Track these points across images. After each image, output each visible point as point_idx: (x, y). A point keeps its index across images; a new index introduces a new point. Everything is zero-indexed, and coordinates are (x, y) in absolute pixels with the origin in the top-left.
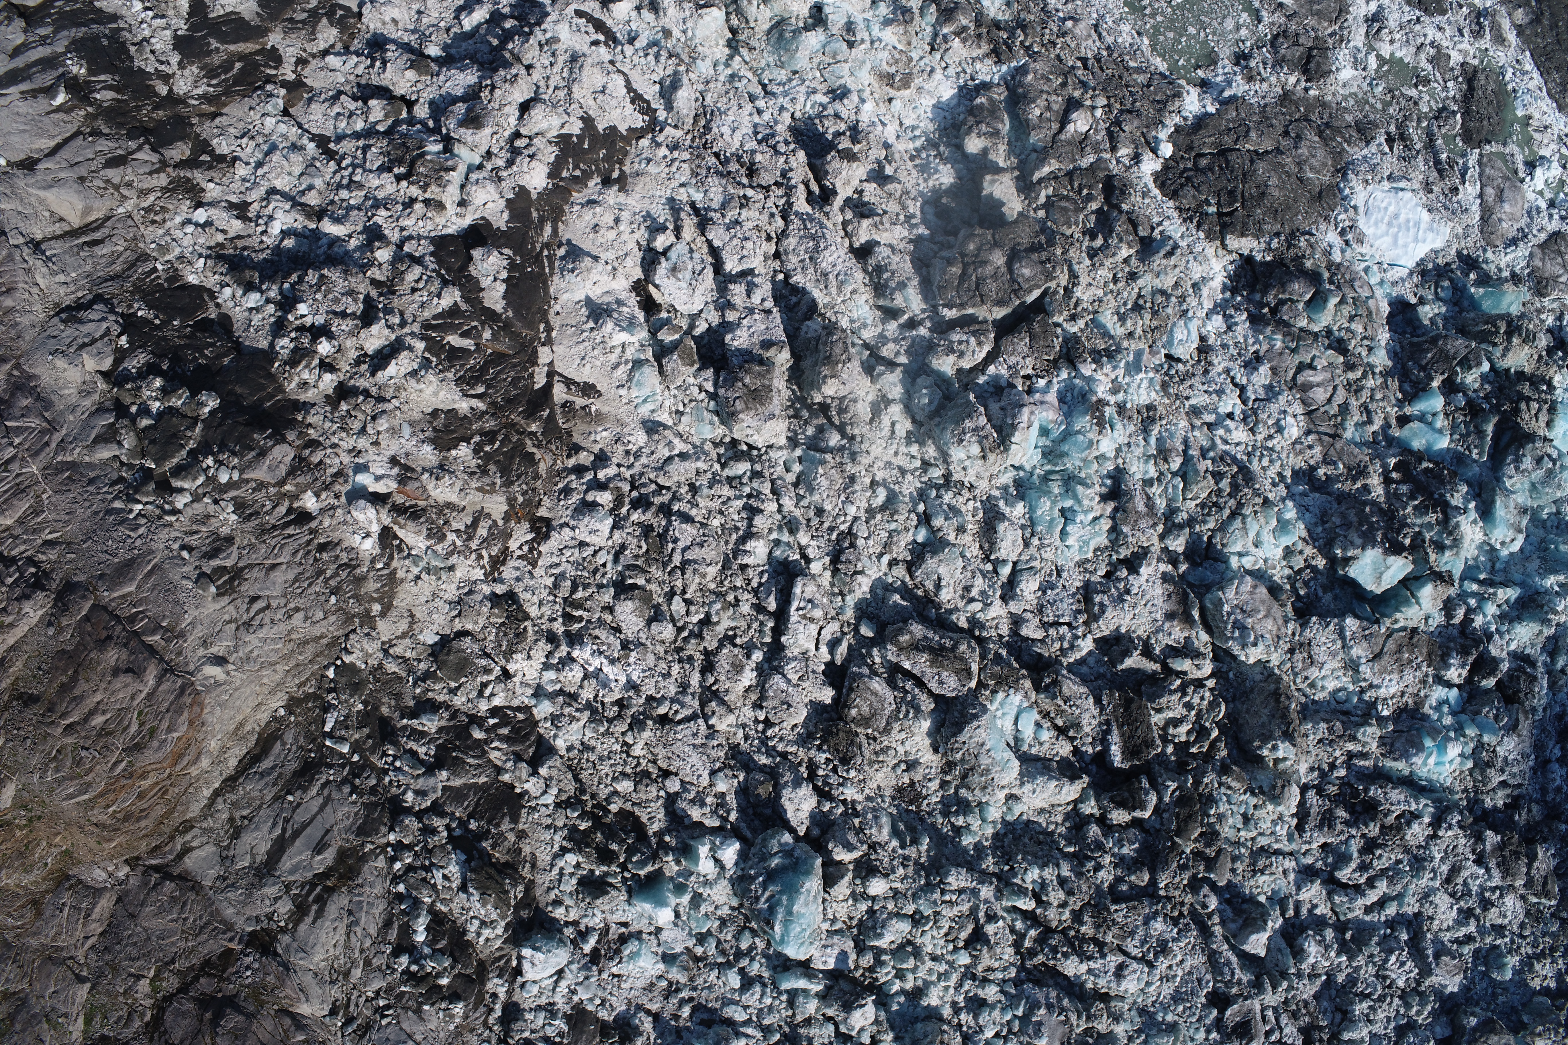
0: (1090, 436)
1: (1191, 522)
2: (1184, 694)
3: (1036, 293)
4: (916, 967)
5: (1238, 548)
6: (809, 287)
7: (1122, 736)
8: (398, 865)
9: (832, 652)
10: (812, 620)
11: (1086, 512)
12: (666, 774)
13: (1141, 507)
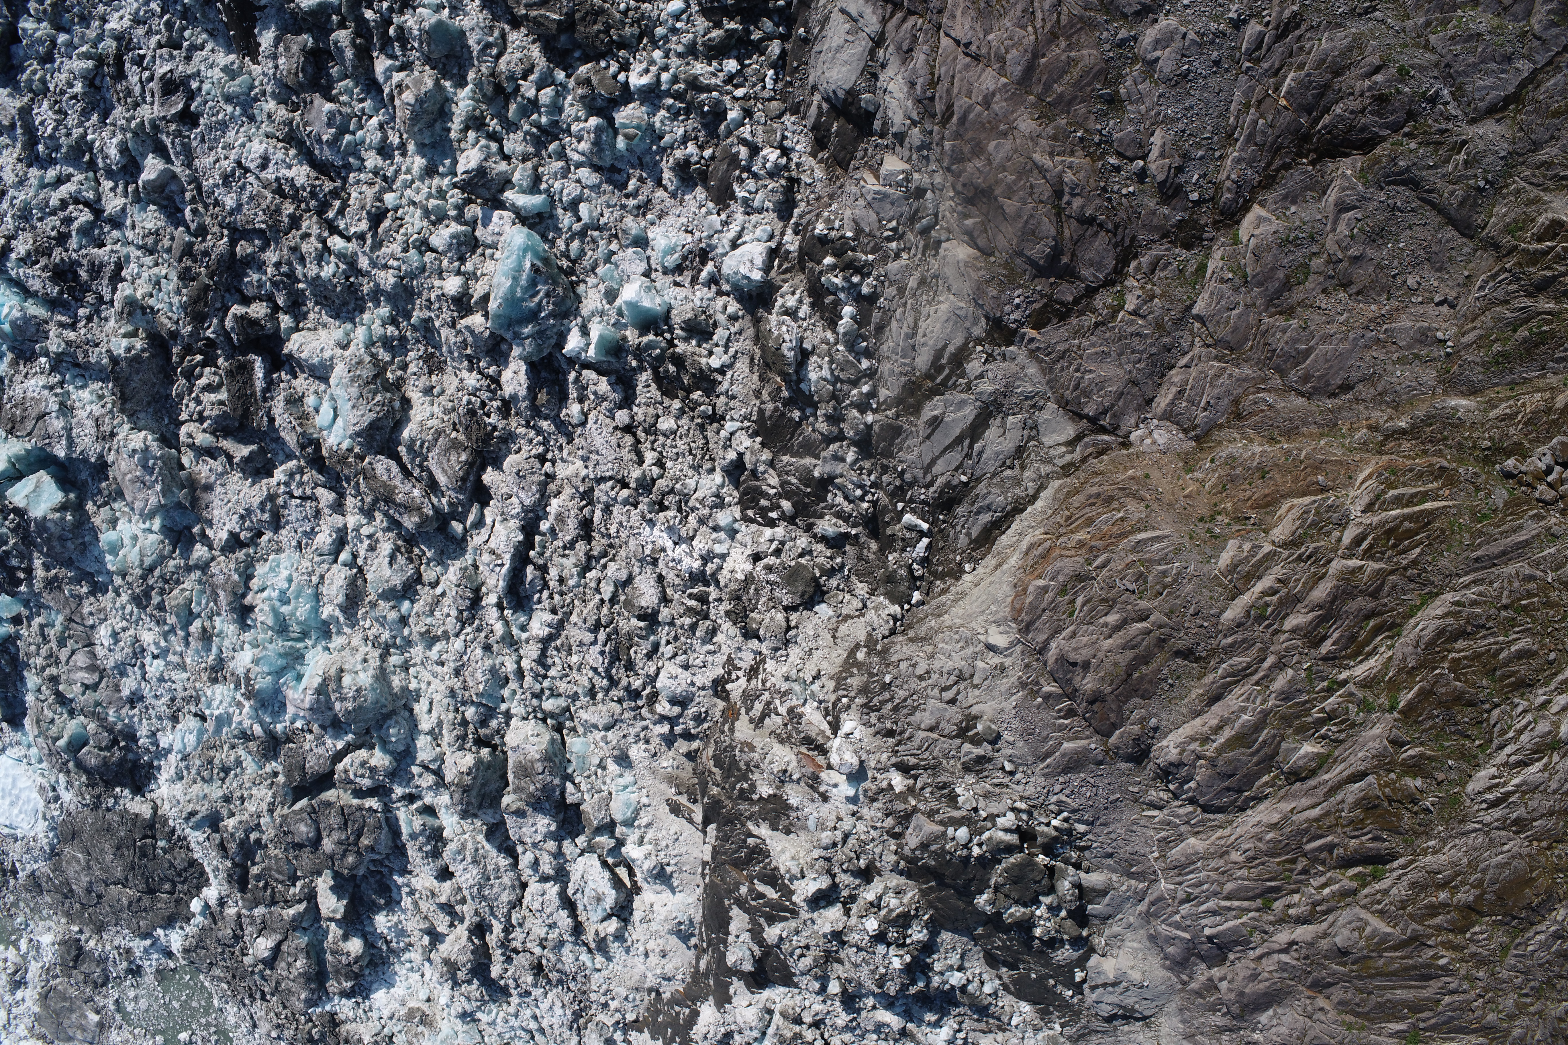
0: (258, 669)
1: (189, 569)
2: (200, 413)
3: (298, 806)
4: (427, 199)
5: (153, 538)
6: (493, 852)
7: (252, 385)
8: (865, 389)
9: (482, 515)
10: (492, 552)
11: (270, 599)
12: (628, 429)
13: (222, 594)
